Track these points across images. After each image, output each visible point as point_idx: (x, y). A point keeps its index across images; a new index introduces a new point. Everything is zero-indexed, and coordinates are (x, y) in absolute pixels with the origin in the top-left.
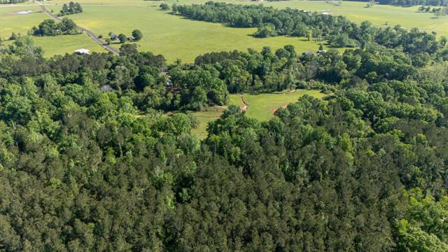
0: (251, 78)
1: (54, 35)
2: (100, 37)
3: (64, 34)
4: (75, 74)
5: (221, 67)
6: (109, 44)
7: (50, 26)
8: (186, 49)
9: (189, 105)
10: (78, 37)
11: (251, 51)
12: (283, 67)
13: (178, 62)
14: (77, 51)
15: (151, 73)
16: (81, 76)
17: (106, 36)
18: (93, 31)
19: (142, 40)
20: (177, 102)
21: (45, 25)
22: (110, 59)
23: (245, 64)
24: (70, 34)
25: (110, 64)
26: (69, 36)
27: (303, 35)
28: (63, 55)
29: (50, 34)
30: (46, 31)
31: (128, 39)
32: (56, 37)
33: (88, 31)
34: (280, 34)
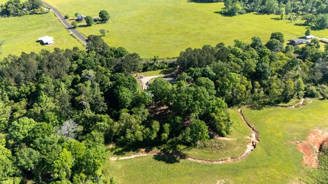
0: (250, 86)
1: (20, 16)
2: (66, 18)
3: (30, 14)
4: (31, 84)
5: (215, 74)
6: (75, 27)
7: (16, 6)
8: (157, 34)
9: (180, 138)
10: (44, 17)
11: (238, 44)
12: (284, 67)
13: (155, 60)
14: (40, 39)
15: (127, 86)
16: (38, 88)
17: (72, 16)
18: (60, 10)
19: (109, 21)
20: (165, 135)
21: (10, 5)
22: (76, 58)
23: (242, 66)
24: (36, 14)
25: (75, 66)
26: (35, 16)
27: (272, 12)
28: (19, 55)
29: (16, 14)
30: (12, 11)
31: (95, 20)
32: (22, 18)
33: (54, 9)
34: (248, 11)
